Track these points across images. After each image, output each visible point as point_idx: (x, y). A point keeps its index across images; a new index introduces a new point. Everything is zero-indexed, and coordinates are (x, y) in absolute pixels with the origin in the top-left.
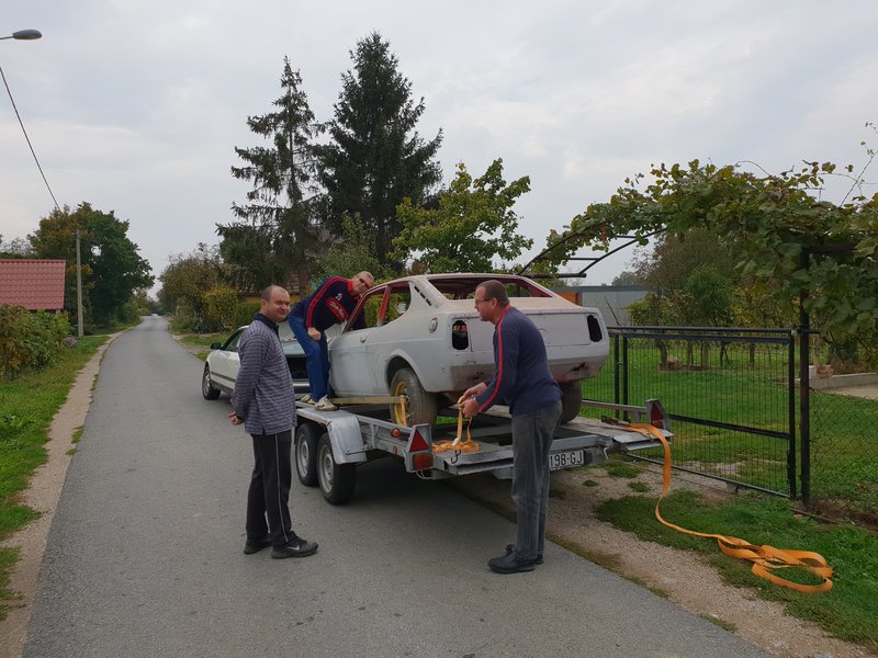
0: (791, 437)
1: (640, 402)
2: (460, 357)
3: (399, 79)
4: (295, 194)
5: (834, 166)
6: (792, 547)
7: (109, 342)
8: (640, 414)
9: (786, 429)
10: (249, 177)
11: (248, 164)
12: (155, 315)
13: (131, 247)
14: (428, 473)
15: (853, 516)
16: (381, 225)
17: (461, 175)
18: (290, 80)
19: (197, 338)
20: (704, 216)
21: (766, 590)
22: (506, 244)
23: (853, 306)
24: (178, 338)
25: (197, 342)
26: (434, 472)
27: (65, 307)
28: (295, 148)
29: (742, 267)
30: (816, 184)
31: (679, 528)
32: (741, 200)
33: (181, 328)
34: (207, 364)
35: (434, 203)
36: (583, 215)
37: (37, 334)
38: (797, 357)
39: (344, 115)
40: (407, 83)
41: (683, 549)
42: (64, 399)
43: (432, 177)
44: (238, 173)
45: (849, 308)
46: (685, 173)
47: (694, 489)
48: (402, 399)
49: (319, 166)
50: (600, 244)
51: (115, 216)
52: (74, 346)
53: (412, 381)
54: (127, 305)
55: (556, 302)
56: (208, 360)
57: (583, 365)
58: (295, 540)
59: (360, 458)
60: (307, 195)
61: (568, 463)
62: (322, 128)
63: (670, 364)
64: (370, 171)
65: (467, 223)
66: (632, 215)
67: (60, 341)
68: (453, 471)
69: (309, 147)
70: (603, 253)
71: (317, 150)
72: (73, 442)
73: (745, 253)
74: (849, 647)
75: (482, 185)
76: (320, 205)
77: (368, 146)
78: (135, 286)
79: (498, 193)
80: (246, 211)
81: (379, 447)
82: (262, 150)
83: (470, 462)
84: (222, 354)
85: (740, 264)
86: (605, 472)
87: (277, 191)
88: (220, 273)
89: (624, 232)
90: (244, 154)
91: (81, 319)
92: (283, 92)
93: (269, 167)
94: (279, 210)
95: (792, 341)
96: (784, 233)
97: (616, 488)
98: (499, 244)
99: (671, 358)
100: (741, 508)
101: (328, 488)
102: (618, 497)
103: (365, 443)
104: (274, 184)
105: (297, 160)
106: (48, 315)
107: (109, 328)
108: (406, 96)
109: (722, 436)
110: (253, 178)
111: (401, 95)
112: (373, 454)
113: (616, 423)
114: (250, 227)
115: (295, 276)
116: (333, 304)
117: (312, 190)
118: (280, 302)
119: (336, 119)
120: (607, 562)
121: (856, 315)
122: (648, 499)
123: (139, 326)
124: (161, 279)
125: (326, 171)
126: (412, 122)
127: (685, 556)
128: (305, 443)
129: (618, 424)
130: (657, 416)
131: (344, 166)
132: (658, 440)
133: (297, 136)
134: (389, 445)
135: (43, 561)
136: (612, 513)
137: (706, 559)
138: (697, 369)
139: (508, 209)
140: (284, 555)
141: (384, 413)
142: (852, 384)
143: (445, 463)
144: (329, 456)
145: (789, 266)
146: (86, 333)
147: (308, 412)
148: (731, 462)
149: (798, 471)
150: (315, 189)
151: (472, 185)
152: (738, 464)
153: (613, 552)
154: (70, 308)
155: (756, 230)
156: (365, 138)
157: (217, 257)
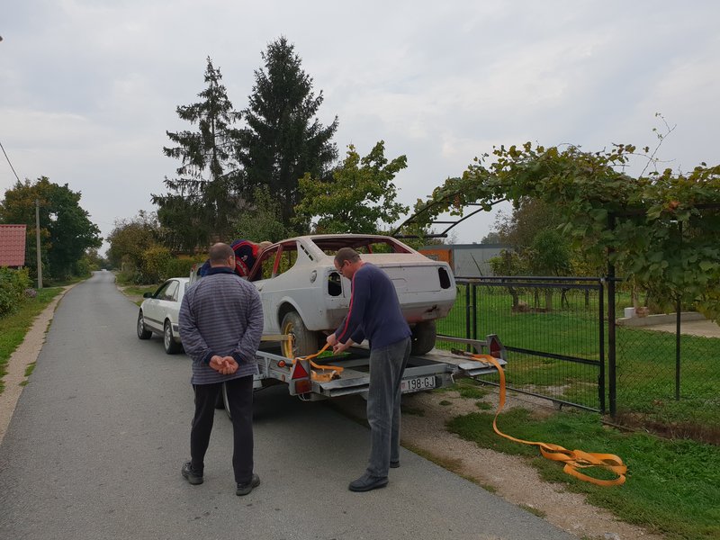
0: (601, 364)
1: (483, 339)
2: (335, 302)
3: (302, 76)
4: (216, 169)
5: (634, 148)
6: (596, 451)
7: (63, 293)
8: (483, 346)
9: (597, 357)
10: (178, 155)
11: (178, 145)
12: (105, 270)
13: (83, 214)
14: (308, 396)
15: (648, 426)
16: (289, 195)
17: (350, 153)
18: (212, 76)
19: (138, 289)
20: (534, 188)
21: (572, 485)
22: (387, 211)
23: (647, 259)
24: (122, 289)
25: (137, 293)
26: (313, 395)
27: (26, 264)
28: (216, 132)
29: (562, 228)
30: (623, 162)
31: (511, 438)
32: (562, 174)
33: (126, 281)
34: (141, 310)
35: (330, 178)
36: (441, 187)
37: (1, 286)
38: (606, 301)
39: (257, 105)
40: (309, 79)
41: (512, 454)
42: (21, 341)
43: (330, 156)
44: (169, 152)
45: (643, 259)
46: (520, 153)
47: (527, 406)
48: (289, 337)
49: (235, 147)
50: (456, 210)
51: (69, 188)
52: (34, 297)
53: (298, 322)
54: (80, 262)
55: (415, 257)
56: (142, 307)
57: (435, 308)
59: (257, 385)
60: (226, 171)
61: (423, 386)
62: (238, 116)
63: (522, 307)
64: (279, 150)
65: (355, 193)
66: (479, 187)
67: (21, 293)
68: (327, 394)
69: (228, 131)
70: (459, 218)
71: (234, 134)
72: (26, 375)
73: (565, 218)
74: (632, 528)
75: (368, 163)
76: (237, 178)
77: (277, 130)
78: (86, 247)
79: (381, 169)
80: (176, 184)
81: (272, 376)
82: (189, 134)
83: (341, 387)
84: (153, 301)
85: (560, 226)
86: (457, 394)
87: (202, 167)
88: (155, 235)
89: (472, 201)
90: (174, 137)
91: (40, 274)
92: (206, 86)
93: (195, 148)
94: (203, 183)
95: (601, 287)
96: (595, 201)
97: (465, 406)
98: (382, 211)
99: (521, 302)
100: (561, 421)
102: (466, 413)
103: (261, 373)
104: (199, 161)
105: (218, 142)
106: (11, 270)
107: (65, 281)
108: (308, 89)
109: (553, 365)
110: (182, 156)
111: (303, 88)
112: (267, 382)
113: (462, 353)
114: (179, 197)
115: (217, 238)
117: (231, 166)
119: (250, 108)
120: (451, 466)
121: (649, 266)
122: (489, 415)
123: (90, 280)
124: (108, 240)
125: (242, 150)
126: (313, 110)
127: (514, 459)
129: (464, 355)
130: (495, 348)
131: (258, 146)
132: (495, 367)
133: (218, 122)
134: (279, 374)
136: (461, 427)
137: (530, 462)
138: (543, 311)
139: (389, 182)
141: (276, 348)
142: (664, 323)
143: (321, 387)
145: (597, 227)
146: (45, 285)
148: (560, 385)
149: (607, 392)
150: (233, 165)
151: (360, 162)
152: (566, 386)
153: (456, 457)
154: (30, 265)
155: (573, 199)
156: (274, 124)
157: (155, 222)
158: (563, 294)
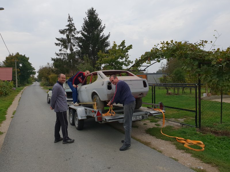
0: (196, 112)
1: (158, 103)
2: (110, 92)
3: (99, 19)
4: (71, 50)
5: (207, 41)
6: (195, 140)
7: (24, 89)
8: (157, 106)
9: (195, 109)
10: (59, 45)
11: (59, 42)
12: (37, 82)
13: (30, 64)
14: (101, 122)
15: (212, 132)
16: (94, 58)
17: (114, 44)
18: (70, 20)
19: (47, 88)
20: (174, 55)
21: (187, 151)
22: (126, 62)
23: (211, 78)
24: (42, 88)
25: (47, 89)
26: (103, 121)
27: (12, 80)
28: (71, 38)
29: (183, 68)
30: (203, 46)
31: (167, 135)
32: (183, 50)
33: (43, 85)
35: (107, 52)
36: (144, 55)
37: (5, 87)
38: (198, 91)
39: (84, 29)
40: (101, 21)
41: (167, 141)
42: (11, 104)
43: (107, 45)
44: (57, 44)
45: (210, 78)
46: (169, 43)
47: (172, 125)
48: (95, 103)
49: (78, 43)
50: (149, 62)
51: (25, 56)
52: (15, 90)
53: (98, 98)
54: (29, 79)
55: (136, 77)
56: (48, 93)
57: (142, 94)
58: (69, 139)
59: (85, 118)
61: (138, 119)
62: (78, 32)
63: (169, 93)
64: (91, 44)
65: (116, 57)
66: (156, 55)
67: (11, 89)
68: (107, 121)
69: (75, 37)
70: (149, 65)
71: (77, 38)
72: (13, 115)
73: (184, 64)
74: (207, 165)
75: (120, 47)
76: (78, 53)
77: (91, 37)
78: (31, 74)
79: (124, 49)
80: (59, 54)
81: (90, 115)
82: (63, 38)
83: (112, 119)
85: (183, 67)
86: (149, 121)
87: (67, 49)
88: (52, 71)
89: (154, 59)
90: (58, 39)
91: (17, 83)
92: (68, 23)
93: (65, 43)
94: (67, 54)
95: (196, 87)
96: (194, 59)
97: (151, 125)
98: (124, 62)
99: (169, 92)
100: (183, 130)
101: (77, 126)
102: (152, 127)
103: (86, 114)
104: (66, 47)
105: (72, 41)
106: (8, 82)
107: (24, 85)
108: (100, 24)
109: (180, 112)
110: (61, 46)
111: (99, 24)
112: (88, 117)
113: (151, 108)
114: (60, 58)
115: (72, 71)
116: (79, 78)
117: (76, 49)
118: (63, 78)
119: (82, 30)
120: (147, 144)
121: (212, 80)
122: (159, 128)
123: (32, 85)
124: (38, 72)
125: (80, 44)
126: (102, 31)
127: (168, 142)
128: (71, 114)
129: (151, 109)
130: (161, 106)
131: (84, 42)
132: (161, 113)
133: (72, 34)
134: (92, 114)
135: (3, 145)
136: (150, 132)
137: (173, 143)
138: (176, 94)
139: (127, 53)
140: (66, 143)
141: (91, 106)
142: (216, 98)
143: (105, 119)
144: (77, 117)
145: (195, 67)
146: (18, 87)
147: (72, 106)
148: (182, 118)
149: (198, 121)
151: (117, 47)
152: (184, 119)
153: (149, 141)
154: (14, 80)
155: (187, 58)
156: (90, 35)
157: (52, 66)
158: (183, 89)
